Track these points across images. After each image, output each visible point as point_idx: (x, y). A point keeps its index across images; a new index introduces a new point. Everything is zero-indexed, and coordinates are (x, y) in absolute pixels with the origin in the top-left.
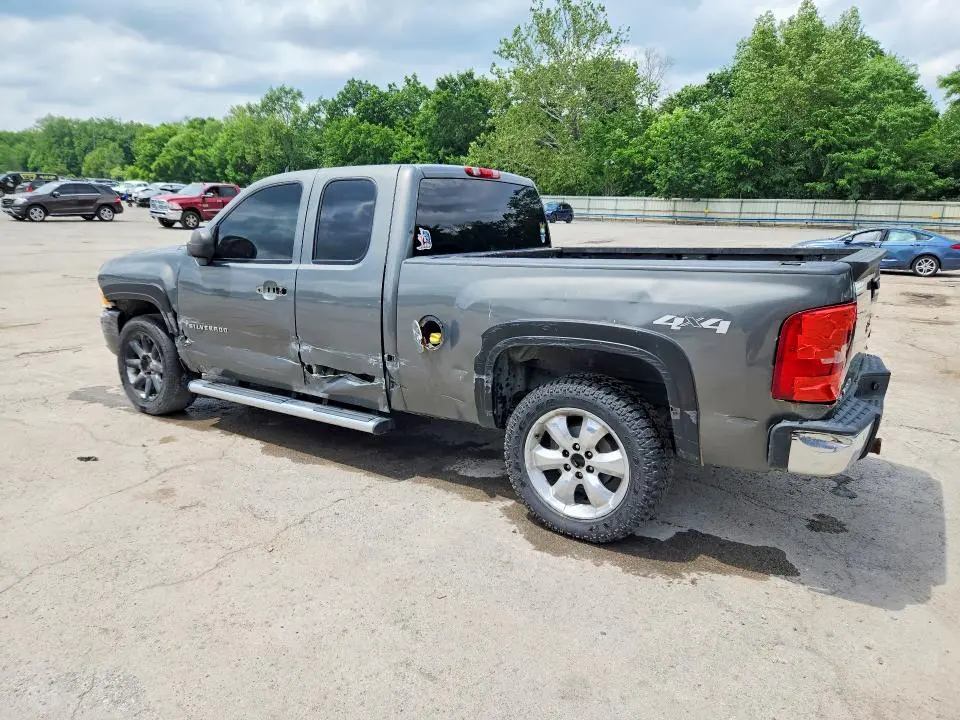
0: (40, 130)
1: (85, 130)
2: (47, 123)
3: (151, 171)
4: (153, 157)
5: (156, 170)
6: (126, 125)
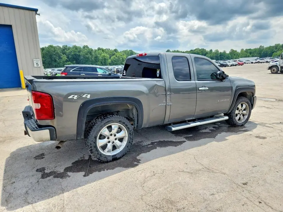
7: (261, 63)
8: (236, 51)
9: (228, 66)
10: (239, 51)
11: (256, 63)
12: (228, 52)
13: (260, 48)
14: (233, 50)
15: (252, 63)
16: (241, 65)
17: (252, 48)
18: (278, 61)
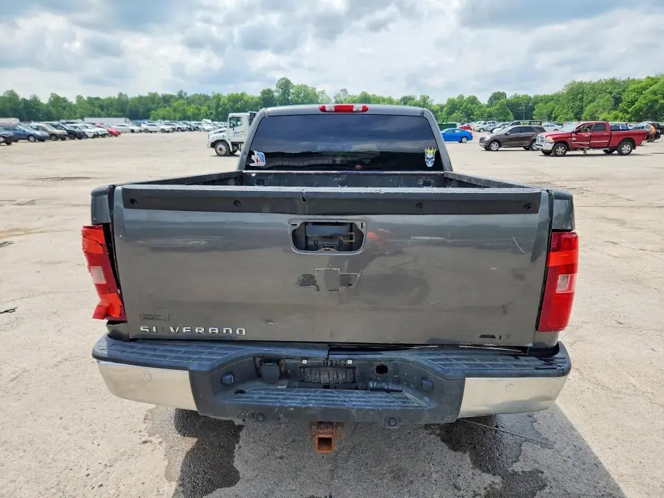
0: (565, 92)
1: (593, 90)
2: (570, 86)
3: (629, 113)
4: (633, 103)
5: (632, 112)
6: (624, 82)
7: (151, 132)
8: (64, 100)
9: (87, 137)
10: (72, 100)
11: (141, 131)
12: (44, 100)
13: (119, 98)
14: (58, 97)
15: (133, 131)
16: (116, 136)
17: (102, 97)
18: (224, 131)
